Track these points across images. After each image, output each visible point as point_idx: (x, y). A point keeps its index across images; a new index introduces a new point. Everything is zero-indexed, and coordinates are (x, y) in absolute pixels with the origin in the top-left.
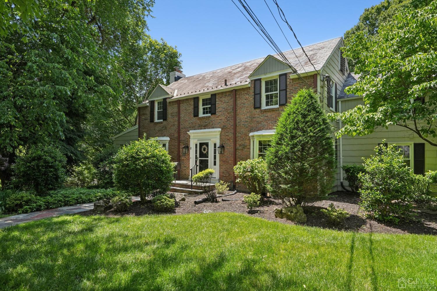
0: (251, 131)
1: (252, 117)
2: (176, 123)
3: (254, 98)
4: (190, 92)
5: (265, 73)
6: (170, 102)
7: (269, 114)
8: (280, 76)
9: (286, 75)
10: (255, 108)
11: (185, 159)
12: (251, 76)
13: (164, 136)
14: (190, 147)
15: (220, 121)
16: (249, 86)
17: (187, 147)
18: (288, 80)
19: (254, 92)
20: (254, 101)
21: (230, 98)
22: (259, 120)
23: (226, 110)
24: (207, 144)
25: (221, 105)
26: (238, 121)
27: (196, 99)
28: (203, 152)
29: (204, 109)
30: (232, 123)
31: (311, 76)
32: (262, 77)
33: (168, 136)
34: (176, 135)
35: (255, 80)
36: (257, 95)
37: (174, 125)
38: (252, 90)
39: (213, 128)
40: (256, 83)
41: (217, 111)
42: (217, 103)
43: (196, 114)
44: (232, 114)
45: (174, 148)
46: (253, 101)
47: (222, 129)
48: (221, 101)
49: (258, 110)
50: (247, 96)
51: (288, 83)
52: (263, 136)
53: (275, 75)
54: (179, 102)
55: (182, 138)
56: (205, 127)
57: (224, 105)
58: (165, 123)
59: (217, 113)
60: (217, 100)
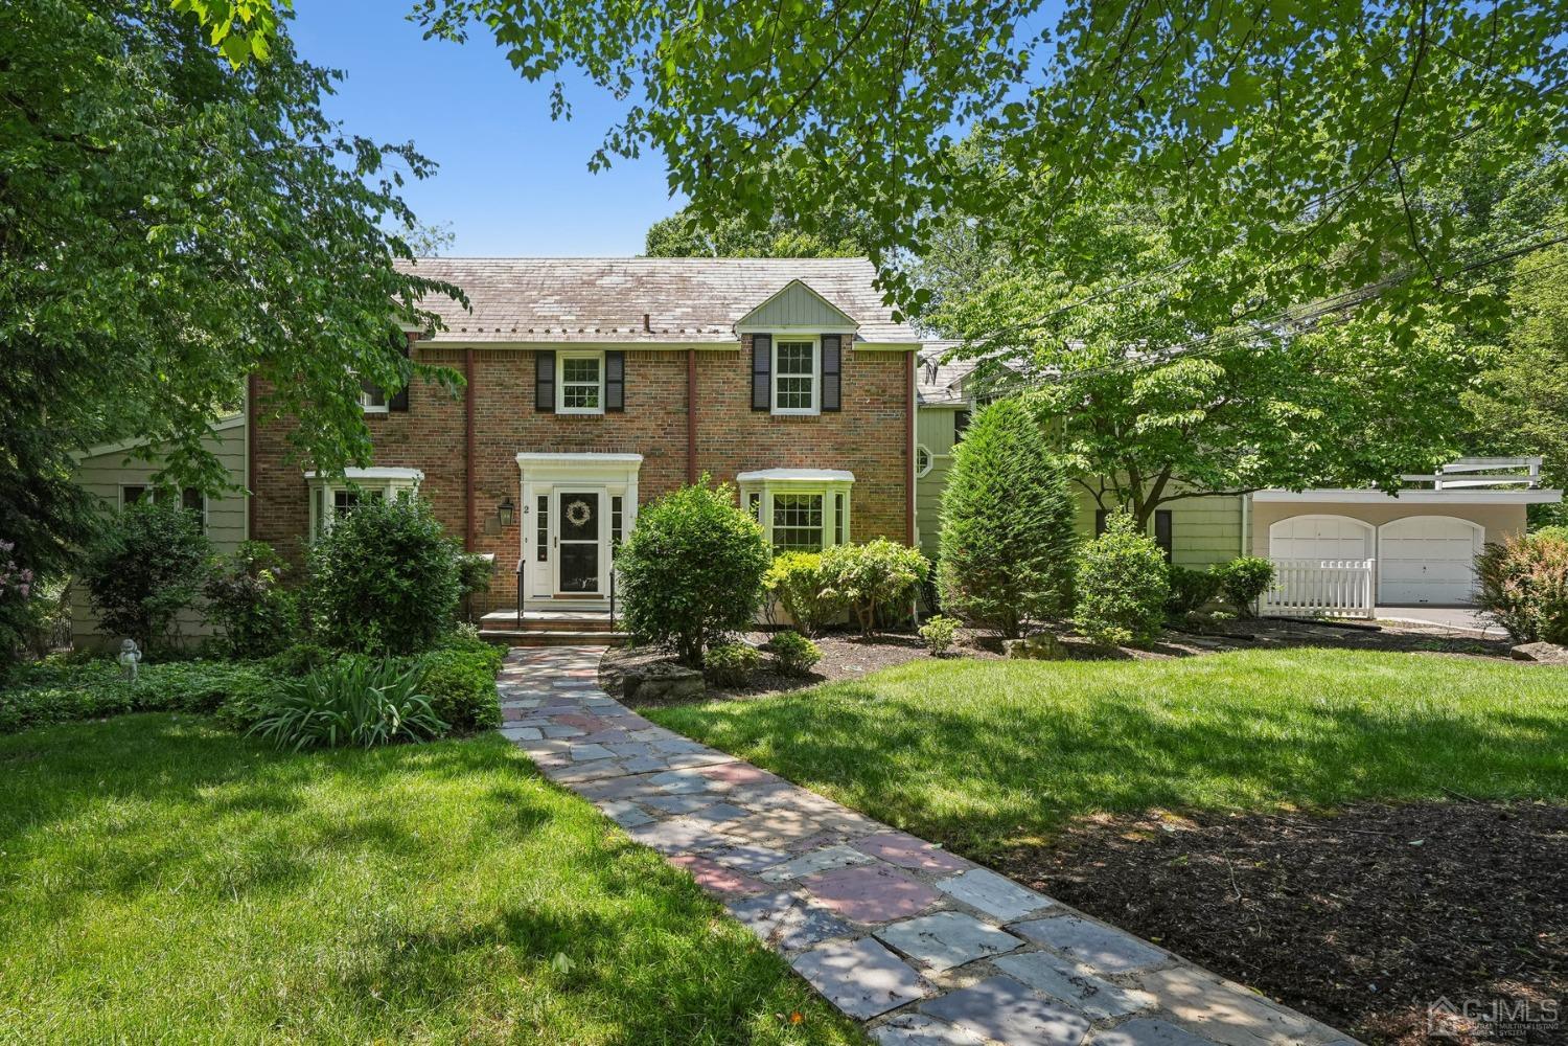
0: (742, 468)
1: (746, 433)
2: (457, 425)
3: (753, 383)
4: (506, 329)
5: (785, 325)
6: (422, 351)
7: (793, 429)
8: (824, 337)
9: (838, 337)
10: (754, 409)
11: (498, 542)
12: (742, 322)
13: (398, 464)
14: (524, 503)
15: (639, 433)
16: (739, 348)
17: (511, 505)
18: (844, 352)
19: (753, 367)
20: (753, 390)
21: (672, 371)
22: (766, 441)
23: (662, 404)
24: (592, 500)
25: (641, 386)
26: (700, 438)
27: (544, 356)
28: (573, 521)
29: (568, 391)
30: (682, 441)
31: (898, 352)
32: (775, 330)
33: (414, 467)
34: (457, 464)
35: (755, 336)
36: (758, 373)
37: (445, 430)
38: (745, 361)
39: (615, 451)
40: (758, 342)
41: (627, 402)
42: (627, 378)
43: (545, 407)
44: (683, 416)
45: (445, 505)
46: (748, 391)
47: (647, 456)
48: (644, 376)
49: (762, 416)
50: (731, 375)
51: (844, 359)
52: (789, 483)
53: (808, 332)
54: (467, 356)
55: (482, 472)
56: (582, 446)
57: (654, 390)
58: (398, 417)
59: (628, 409)
60: (627, 370)
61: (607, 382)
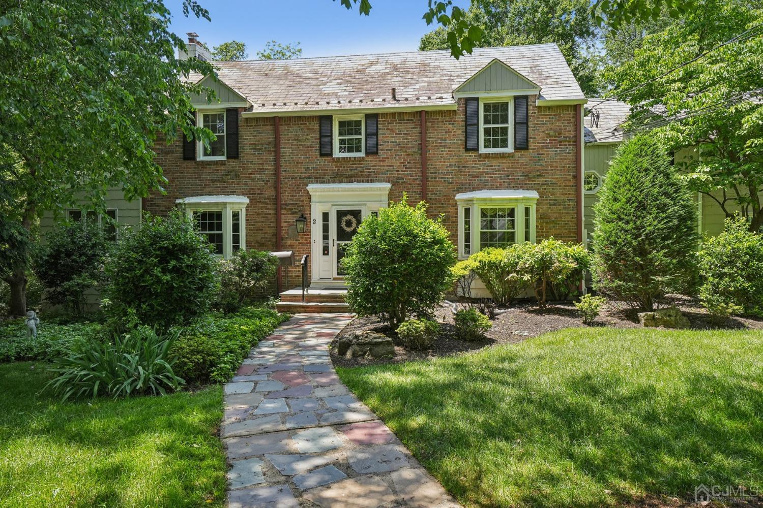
0: (459, 190)
1: (461, 167)
2: (269, 167)
3: (466, 132)
4: (301, 102)
5: (488, 90)
6: (247, 120)
7: (494, 162)
8: (516, 98)
9: (526, 97)
10: (467, 150)
11: (297, 243)
12: (458, 90)
13: (233, 193)
14: (313, 218)
15: (388, 169)
16: (456, 108)
17: (304, 218)
18: (530, 108)
19: (466, 121)
20: (466, 137)
21: (410, 125)
22: (474, 171)
23: (404, 148)
24: (357, 214)
25: (387, 138)
26: (430, 170)
27: (325, 119)
28: (346, 228)
29: (342, 142)
30: (417, 174)
31: (570, 106)
32: (481, 95)
33: (243, 195)
34: (270, 193)
35: (467, 100)
36: (470, 125)
37: (262, 171)
38: (460, 117)
39: (373, 181)
40: (469, 104)
41: (380, 148)
42: (380, 132)
43: (326, 152)
44: (418, 156)
45: (263, 219)
46: (462, 137)
47: (394, 184)
48: (392, 130)
49: (473, 154)
50: (451, 126)
51: (530, 112)
52: (491, 200)
53: (505, 95)
54: (275, 121)
55: (286, 197)
56: (350, 179)
57: (399, 139)
58: (233, 163)
59: (380, 153)
60: (380, 126)
61: (367, 135)
